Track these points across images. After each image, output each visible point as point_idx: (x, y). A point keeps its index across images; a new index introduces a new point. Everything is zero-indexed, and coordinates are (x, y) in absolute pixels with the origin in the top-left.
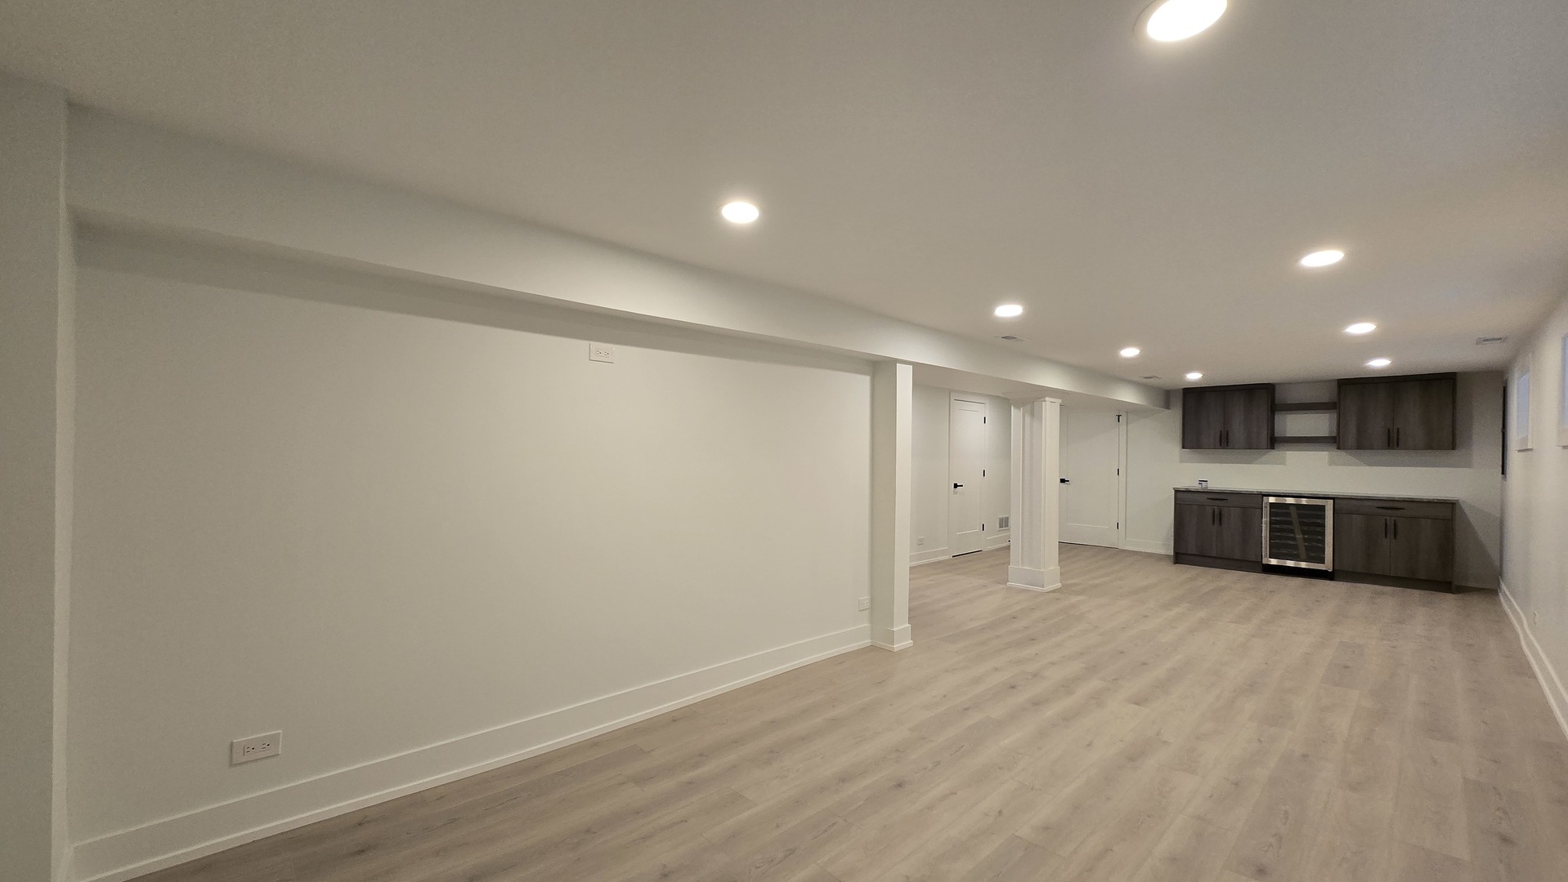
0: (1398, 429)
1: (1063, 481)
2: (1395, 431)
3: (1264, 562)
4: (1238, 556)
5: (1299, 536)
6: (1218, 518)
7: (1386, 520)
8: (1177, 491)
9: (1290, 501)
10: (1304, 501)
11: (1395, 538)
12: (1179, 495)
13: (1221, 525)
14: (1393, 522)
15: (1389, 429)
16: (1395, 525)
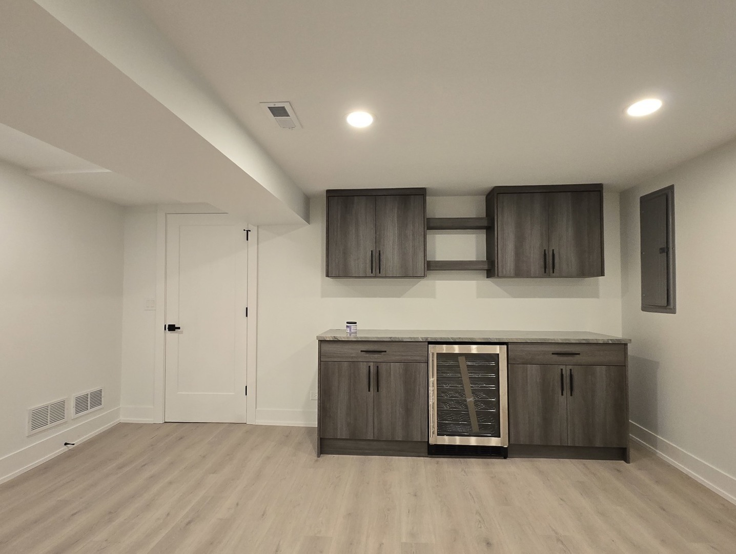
0: (553, 250)
1: (172, 328)
2: (551, 253)
3: (432, 441)
4: (399, 436)
5: (470, 400)
6: (376, 379)
7: (562, 370)
8: (322, 342)
9: (456, 349)
10: (474, 349)
11: (571, 395)
12: (326, 347)
13: (378, 391)
14: (568, 372)
15: (545, 250)
16: (571, 376)
